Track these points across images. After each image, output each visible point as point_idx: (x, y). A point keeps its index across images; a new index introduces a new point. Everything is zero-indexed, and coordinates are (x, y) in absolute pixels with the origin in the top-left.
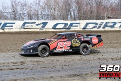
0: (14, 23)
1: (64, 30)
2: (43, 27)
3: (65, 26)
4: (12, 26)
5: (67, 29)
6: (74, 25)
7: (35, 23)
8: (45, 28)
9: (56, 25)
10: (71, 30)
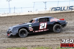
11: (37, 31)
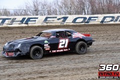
0: (37, 18)
1: (84, 23)
2: (64, 21)
3: (84, 20)
4: (35, 21)
5: (86, 22)
6: (92, 19)
7: (56, 17)
8: (66, 22)
9: (76, 19)
10: (90, 23)
11: (55, 51)
